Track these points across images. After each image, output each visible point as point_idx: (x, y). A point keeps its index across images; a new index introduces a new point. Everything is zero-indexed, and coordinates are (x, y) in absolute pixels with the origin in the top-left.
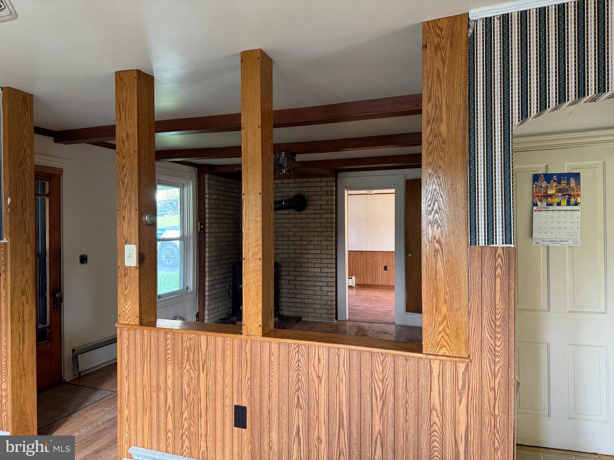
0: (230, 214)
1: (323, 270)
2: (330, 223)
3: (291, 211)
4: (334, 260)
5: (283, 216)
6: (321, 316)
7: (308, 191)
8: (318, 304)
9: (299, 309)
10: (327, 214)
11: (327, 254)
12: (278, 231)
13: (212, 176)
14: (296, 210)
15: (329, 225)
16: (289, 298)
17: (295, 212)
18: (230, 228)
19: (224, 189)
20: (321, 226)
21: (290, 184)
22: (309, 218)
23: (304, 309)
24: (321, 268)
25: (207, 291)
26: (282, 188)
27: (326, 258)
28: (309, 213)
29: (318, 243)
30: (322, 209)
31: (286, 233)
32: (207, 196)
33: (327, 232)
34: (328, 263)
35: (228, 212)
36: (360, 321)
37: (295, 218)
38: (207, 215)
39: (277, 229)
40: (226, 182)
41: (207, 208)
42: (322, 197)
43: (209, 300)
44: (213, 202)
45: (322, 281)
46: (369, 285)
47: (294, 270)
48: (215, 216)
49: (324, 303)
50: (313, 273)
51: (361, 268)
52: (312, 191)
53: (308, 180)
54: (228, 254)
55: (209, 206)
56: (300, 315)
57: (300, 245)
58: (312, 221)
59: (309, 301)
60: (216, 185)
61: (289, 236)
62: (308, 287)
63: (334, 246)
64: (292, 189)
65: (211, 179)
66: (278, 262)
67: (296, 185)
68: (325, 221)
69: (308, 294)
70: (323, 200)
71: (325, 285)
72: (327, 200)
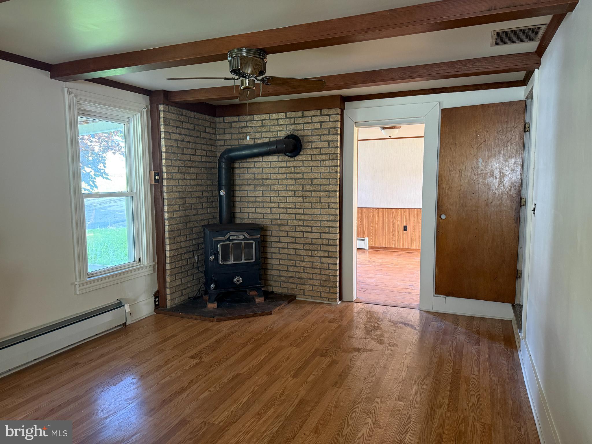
0: (201, 162)
1: (324, 236)
2: (332, 173)
3: (282, 157)
4: (338, 223)
5: (272, 163)
6: (321, 295)
7: (304, 130)
8: (317, 280)
9: (292, 286)
10: (329, 160)
11: (329, 215)
12: (266, 183)
13: (170, 107)
14: (288, 156)
15: (331, 176)
16: (280, 270)
17: (287, 158)
18: (202, 180)
19: (191, 126)
20: (321, 176)
21: (280, 120)
22: (305, 167)
23: (298, 285)
24: (320, 233)
25: (168, 263)
26: (269, 126)
27: (327, 219)
28: (304, 159)
29: (317, 200)
30: (323, 154)
31: (276, 187)
32: (163, 135)
33: (329, 185)
34: (329, 227)
35: (199, 159)
36: (372, 302)
37: (286, 167)
38: (164, 162)
39: (264, 181)
40: (194, 118)
41: (164, 152)
42: (322, 136)
43: (171, 275)
44: (173, 143)
45: (321, 251)
46: (385, 248)
47: (286, 235)
48: (178, 163)
49: (324, 279)
50: (311, 239)
51: (375, 227)
52: (309, 130)
53: (303, 114)
54: (200, 214)
55: (166, 149)
56: (293, 293)
57: (293, 202)
58: (308, 170)
59: (305, 276)
60: (178, 121)
61: (279, 191)
62: (304, 258)
63: (338, 204)
64: (282, 126)
65: (169, 112)
66: (266, 224)
67: (287, 121)
68: (326, 170)
69: (304, 267)
70: (324, 141)
71: (326, 255)
72: (329, 142)
